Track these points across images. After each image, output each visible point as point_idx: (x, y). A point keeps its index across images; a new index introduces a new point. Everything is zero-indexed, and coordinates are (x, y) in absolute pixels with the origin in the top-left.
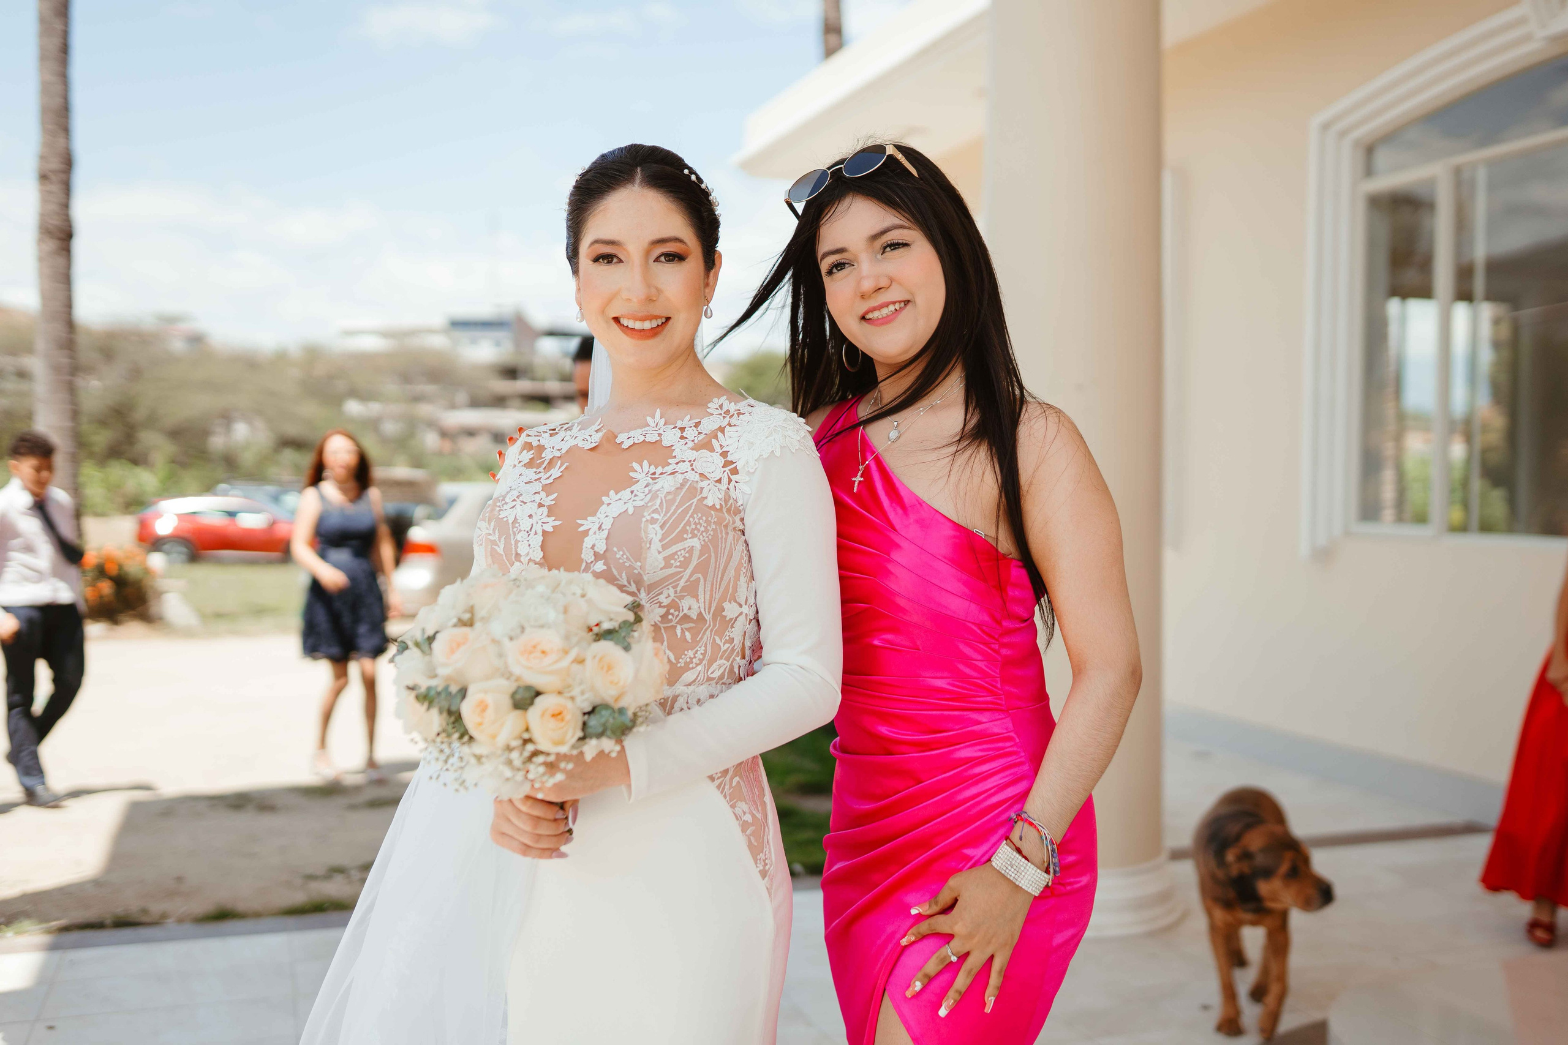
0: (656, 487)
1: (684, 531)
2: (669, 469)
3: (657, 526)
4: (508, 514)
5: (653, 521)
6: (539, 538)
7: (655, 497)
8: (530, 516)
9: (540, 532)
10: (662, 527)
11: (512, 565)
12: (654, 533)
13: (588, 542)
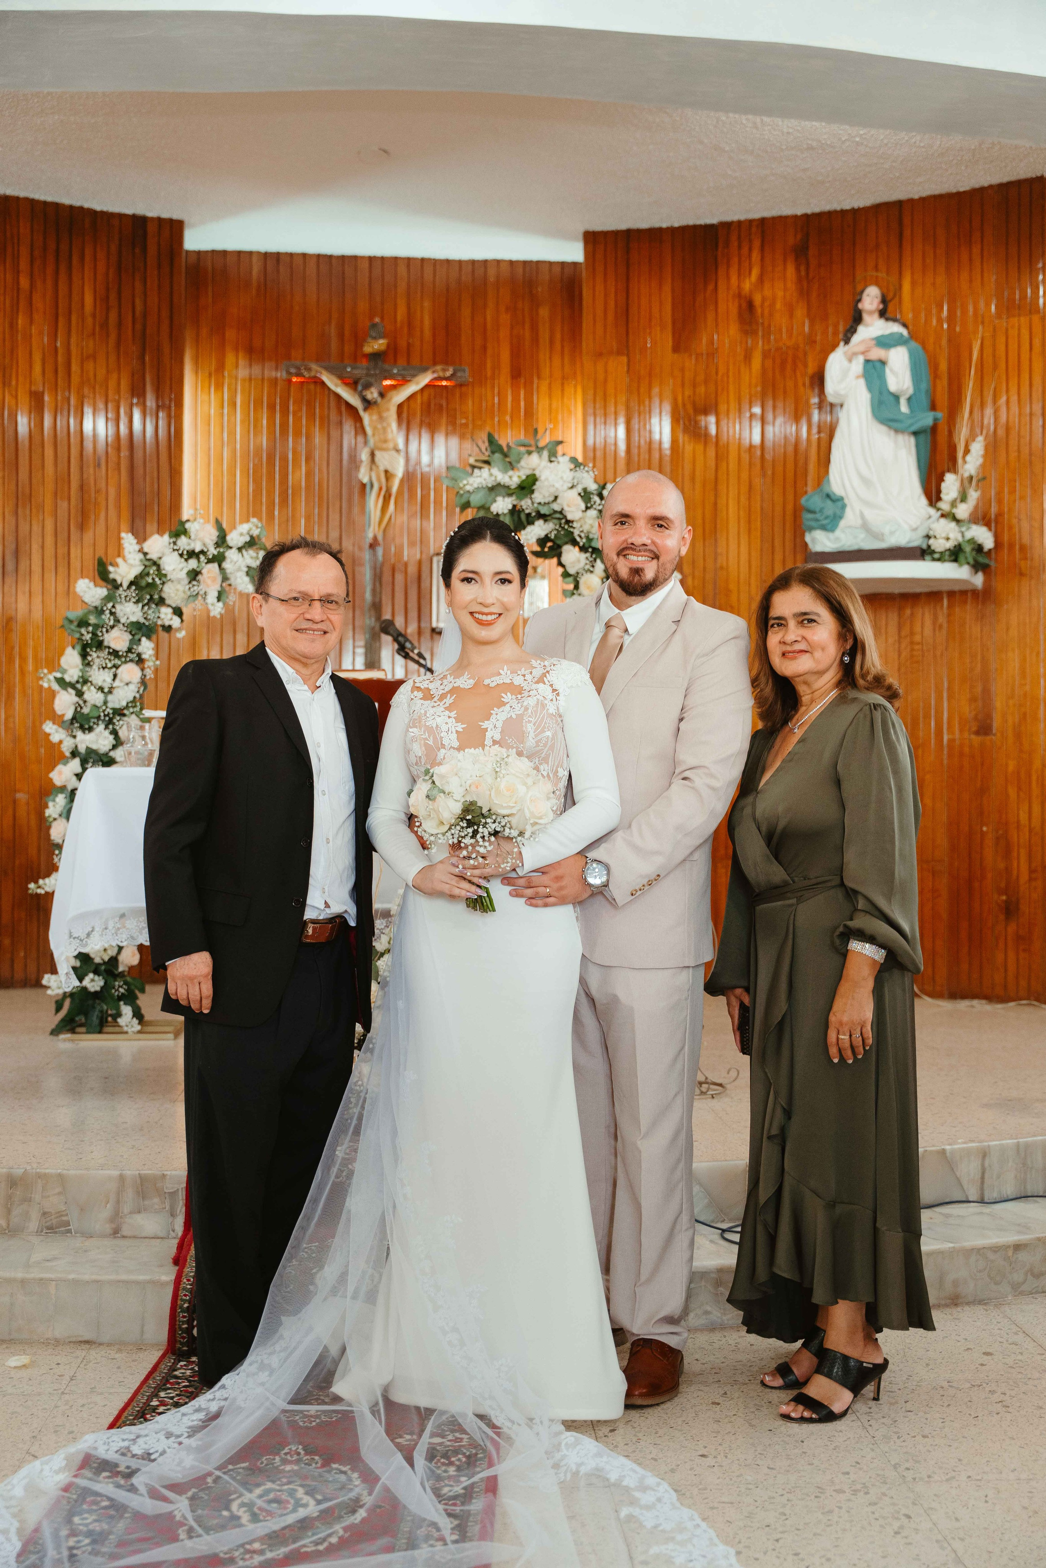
0: (525, 704)
1: (544, 727)
2: (526, 694)
3: (532, 725)
4: (430, 723)
5: (530, 722)
6: (455, 735)
7: (526, 709)
8: (447, 723)
9: (454, 732)
10: (534, 725)
11: (439, 750)
12: (530, 728)
13: (489, 735)
